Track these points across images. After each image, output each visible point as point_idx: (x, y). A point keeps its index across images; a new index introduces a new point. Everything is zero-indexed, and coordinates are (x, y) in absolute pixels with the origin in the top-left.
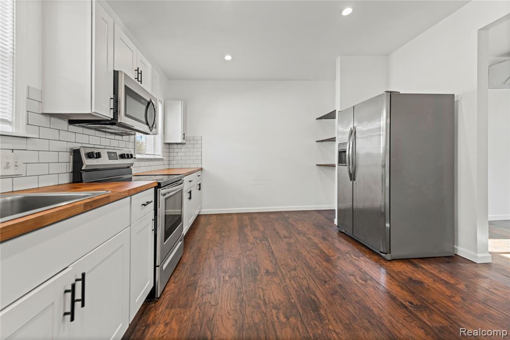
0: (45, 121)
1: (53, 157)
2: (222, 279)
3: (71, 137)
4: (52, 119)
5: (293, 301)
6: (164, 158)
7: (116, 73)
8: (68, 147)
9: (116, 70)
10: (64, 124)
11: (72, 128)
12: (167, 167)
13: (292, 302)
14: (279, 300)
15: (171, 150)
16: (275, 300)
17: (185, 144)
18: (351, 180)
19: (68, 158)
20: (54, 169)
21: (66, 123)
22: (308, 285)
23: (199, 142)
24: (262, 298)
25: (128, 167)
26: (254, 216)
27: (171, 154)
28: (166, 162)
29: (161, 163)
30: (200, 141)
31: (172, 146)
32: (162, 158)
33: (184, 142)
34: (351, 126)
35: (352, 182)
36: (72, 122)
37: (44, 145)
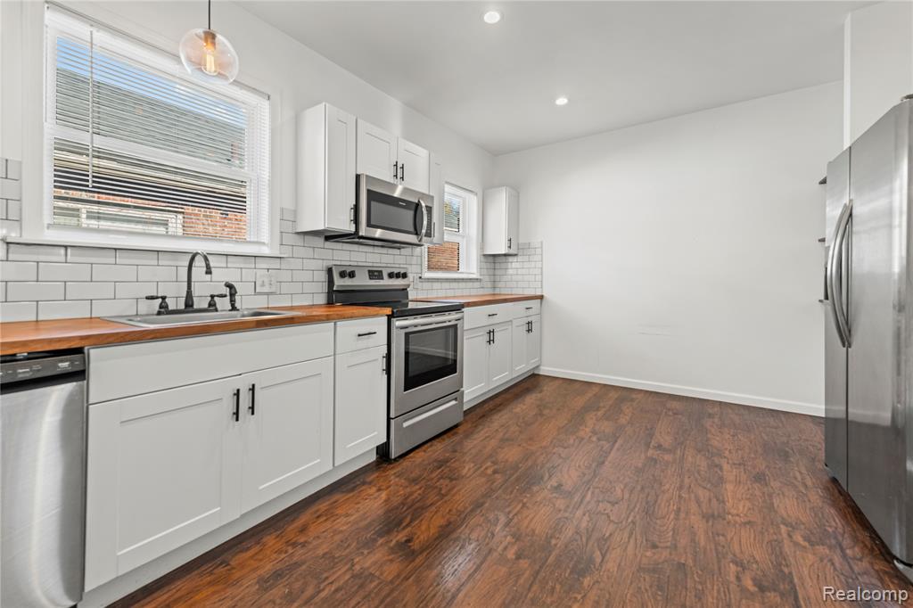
0: (299, 240)
1: (307, 276)
2: (482, 469)
3: (327, 254)
4: (307, 237)
5: (553, 542)
6: (482, 277)
7: (358, 177)
8: (324, 264)
9: (358, 173)
10: (320, 241)
11: (329, 244)
12: (491, 291)
13: (550, 542)
14: (533, 531)
15: (497, 266)
16: (527, 527)
17: (516, 255)
18: (844, 346)
19: (323, 276)
20: (309, 288)
21: (322, 239)
22: (611, 535)
23: (538, 251)
24: (511, 516)
25: (403, 289)
26: (634, 396)
27: (498, 272)
28: (489, 285)
29: (477, 285)
30: (540, 250)
31: (498, 259)
32: (479, 277)
33: (512, 252)
34: (846, 201)
35: (845, 349)
36: (328, 238)
37: (297, 264)
